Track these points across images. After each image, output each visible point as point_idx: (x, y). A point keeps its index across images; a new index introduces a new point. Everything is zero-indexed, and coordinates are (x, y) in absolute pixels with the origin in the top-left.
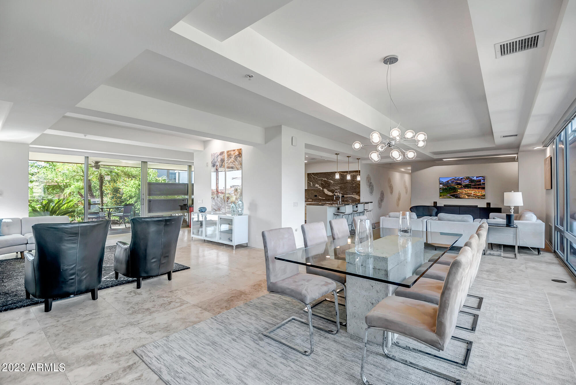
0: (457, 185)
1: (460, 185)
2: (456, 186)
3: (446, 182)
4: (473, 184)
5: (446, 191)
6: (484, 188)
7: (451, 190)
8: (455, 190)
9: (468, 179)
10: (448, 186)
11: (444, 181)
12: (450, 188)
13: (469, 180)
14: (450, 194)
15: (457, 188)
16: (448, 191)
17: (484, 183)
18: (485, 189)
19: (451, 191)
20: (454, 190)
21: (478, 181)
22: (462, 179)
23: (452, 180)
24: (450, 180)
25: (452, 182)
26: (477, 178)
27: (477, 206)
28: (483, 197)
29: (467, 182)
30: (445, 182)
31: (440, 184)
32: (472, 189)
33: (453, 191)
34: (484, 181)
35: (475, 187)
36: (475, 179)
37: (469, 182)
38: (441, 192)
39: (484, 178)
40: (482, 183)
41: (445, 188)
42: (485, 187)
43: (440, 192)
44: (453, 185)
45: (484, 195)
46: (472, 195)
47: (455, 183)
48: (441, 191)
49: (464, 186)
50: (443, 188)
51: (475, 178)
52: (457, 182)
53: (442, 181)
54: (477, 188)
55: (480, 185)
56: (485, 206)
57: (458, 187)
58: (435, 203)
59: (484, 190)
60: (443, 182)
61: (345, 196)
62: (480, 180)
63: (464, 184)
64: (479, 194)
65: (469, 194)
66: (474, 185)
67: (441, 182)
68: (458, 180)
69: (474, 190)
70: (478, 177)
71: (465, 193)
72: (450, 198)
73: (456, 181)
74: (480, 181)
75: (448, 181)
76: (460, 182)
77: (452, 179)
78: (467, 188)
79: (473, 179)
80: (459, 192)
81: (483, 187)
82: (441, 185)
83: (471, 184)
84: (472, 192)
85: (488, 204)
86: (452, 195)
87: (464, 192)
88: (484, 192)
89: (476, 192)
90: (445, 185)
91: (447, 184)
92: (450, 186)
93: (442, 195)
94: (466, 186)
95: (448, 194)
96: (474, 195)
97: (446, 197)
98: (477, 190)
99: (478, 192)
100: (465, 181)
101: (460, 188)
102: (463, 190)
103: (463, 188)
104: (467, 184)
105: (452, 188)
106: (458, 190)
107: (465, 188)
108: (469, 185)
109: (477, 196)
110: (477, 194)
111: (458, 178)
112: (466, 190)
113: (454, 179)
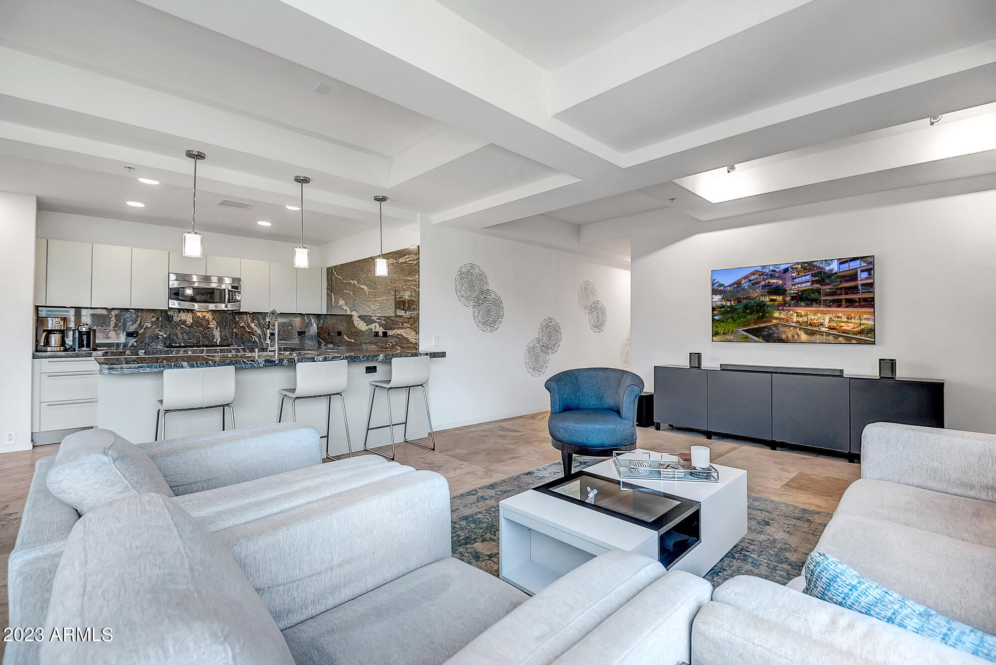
0: (770, 293)
1: (779, 295)
2: (767, 299)
3: (733, 284)
4: (827, 288)
5: (733, 318)
6: (869, 303)
7: (751, 313)
8: (761, 310)
9: (810, 270)
10: (739, 301)
11: (727, 281)
12: (746, 307)
13: (813, 275)
14: (745, 326)
15: (769, 306)
16: (740, 318)
17: (871, 285)
18: (873, 306)
19: (749, 317)
20: (758, 312)
21: (844, 276)
22: (786, 270)
23: (753, 277)
24: (745, 278)
25: (753, 284)
26: (841, 263)
27: (842, 371)
28: (867, 336)
29: (804, 283)
30: (730, 286)
31: (715, 292)
32: (822, 309)
33: (755, 316)
34: (870, 274)
35: (834, 301)
36: (836, 270)
37: (813, 282)
38: (718, 321)
39: (872, 263)
40: (862, 285)
41: (731, 306)
42: (873, 298)
43: (713, 320)
44: (756, 293)
45: (872, 331)
46: (823, 329)
47: (764, 287)
48: (716, 318)
49: (793, 298)
50: (723, 307)
51: (834, 267)
52: (769, 285)
53: (721, 282)
54: (844, 303)
55: (854, 289)
56: (873, 372)
57: (772, 300)
59: (872, 310)
60: (721, 285)
61: (390, 333)
62: (852, 272)
63: (792, 289)
65: (811, 325)
66: (833, 294)
67: (715, 287)
68: (772, 276)
69: (828, 312)
70: (846, 262)
71: (798, 322)
72: (746, 340)
73: (765, 280)
74: (854, 277)
75: (738, 283)
76: (781, 282)
77: (754, 274)
78: (808, 306)
79: (827, 268)
80: (777, 318)
81: (865, 300)
82: (717, 298)
83: (818, 291)
84: (823, 317)
85: (889, 365)
87: (795, 320)
88: (868, 319)
89: (839, 317)
90: (731, 297)
91: (734, 292)
92: (745, 298)
93: (719, 330)
94: (800, 296)
95: (740, 327)
96: (830, 329)
97: (732, 337)
98: (842, 313)
99: (848, 318)
100: (796, 278)
101: (779, 305)
102: (789, 311)
103: (790, 306)
104: (805, 291)
105: (753, 306)
106: (773, 312)
107: (797, 306)
108: (813, 293)
109: (843, 332)
110: (842, 324)
111: (773, 271)
112: (801, 310)
113: (760, 275)
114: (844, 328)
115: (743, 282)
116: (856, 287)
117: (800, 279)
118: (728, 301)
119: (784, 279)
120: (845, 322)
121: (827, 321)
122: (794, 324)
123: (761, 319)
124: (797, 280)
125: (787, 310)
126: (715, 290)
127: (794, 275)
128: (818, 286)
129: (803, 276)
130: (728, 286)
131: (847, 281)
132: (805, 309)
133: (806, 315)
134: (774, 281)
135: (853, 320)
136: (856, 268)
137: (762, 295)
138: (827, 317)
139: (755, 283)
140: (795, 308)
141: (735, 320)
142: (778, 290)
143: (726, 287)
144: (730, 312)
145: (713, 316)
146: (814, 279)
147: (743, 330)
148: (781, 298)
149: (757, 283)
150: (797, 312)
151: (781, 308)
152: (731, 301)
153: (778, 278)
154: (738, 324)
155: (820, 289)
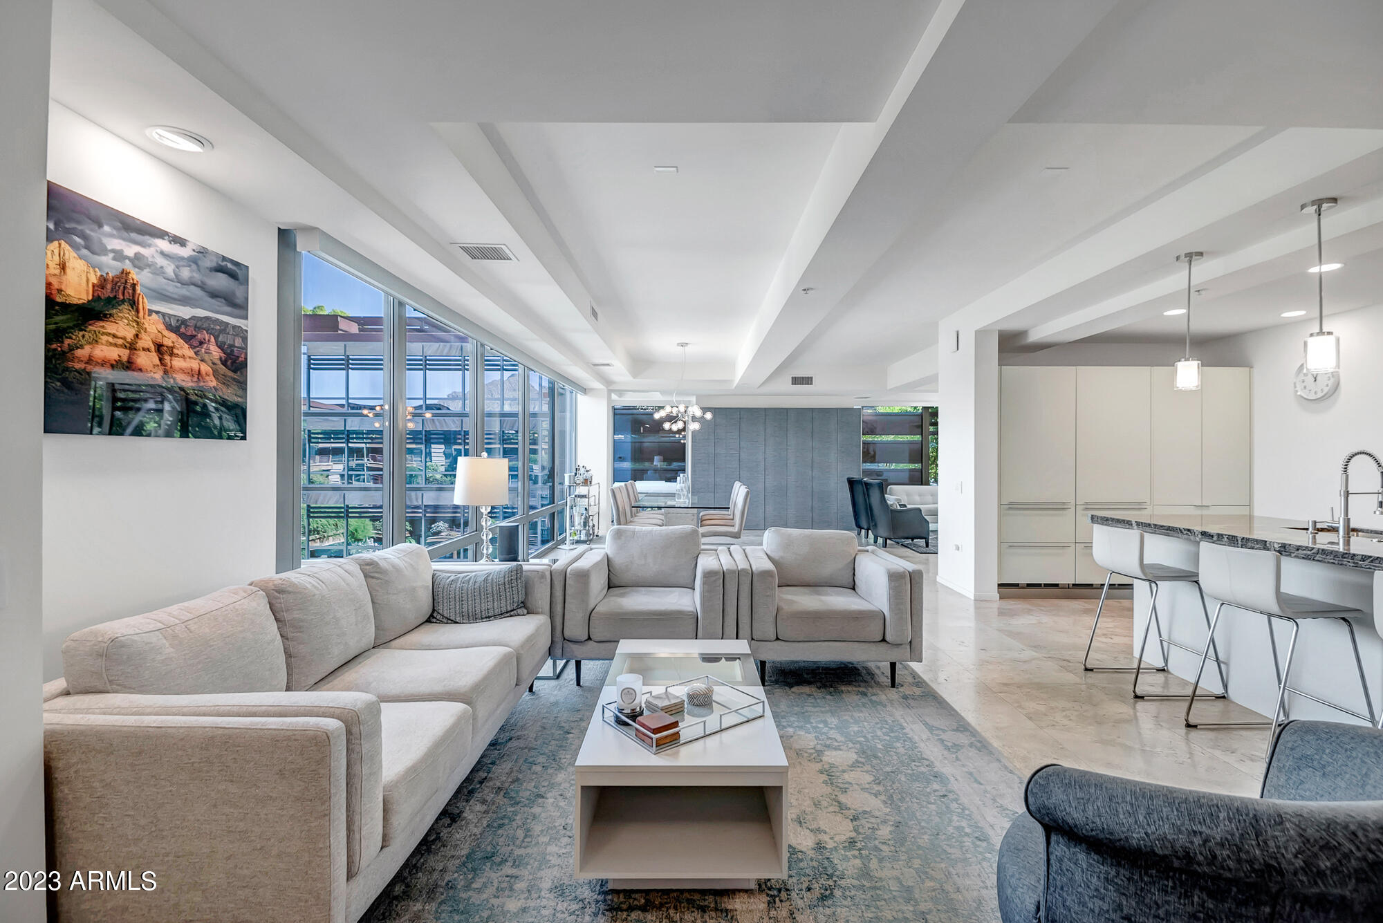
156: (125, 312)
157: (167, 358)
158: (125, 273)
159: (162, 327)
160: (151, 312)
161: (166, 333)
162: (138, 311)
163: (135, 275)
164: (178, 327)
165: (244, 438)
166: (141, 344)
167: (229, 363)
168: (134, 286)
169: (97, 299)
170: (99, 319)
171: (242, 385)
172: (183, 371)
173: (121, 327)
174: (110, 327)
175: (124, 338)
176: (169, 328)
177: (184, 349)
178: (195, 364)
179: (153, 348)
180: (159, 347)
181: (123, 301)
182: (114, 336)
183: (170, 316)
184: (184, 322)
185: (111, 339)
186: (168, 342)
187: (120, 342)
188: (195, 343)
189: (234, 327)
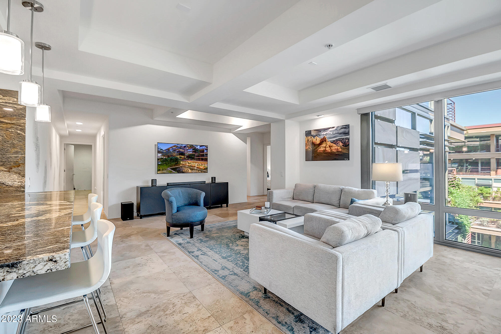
0: (180, 154)
1: (183, 155)
2: (178, 157)
4: (196, 154)
5: (166, 163)
6: (206, 160)
7: (173, 162)
8: (176, 161)
9: (192, 147)
10: (168, 157)
11: (164, 148)
12: (171, 159)
13: (193, 149)
14: (171, 167)
15: (179, 159)
16: (168, 163)
17: (207, 154)
18: (207, 161)
19: (172, 163)
20: (175, 161)
21: (201, 151)
22: (185, 147)
23: (174, 148)
24: (171, 147)
25: (174, 150)
26: (200, 146)
27: (205, 182)
29: (190, 152)
30: (165, 150)
31: (159, 152)
32: (195, 161)
33: (174, 163)
34: (207, 151)
35: (198, 159)
36: (199, 149)
37: (193, 152)
38: (160, 164)
39: (207, 148)
40: (205, 154)
41: (165, 158)
42: (207, 158)
43: (158, 164)
44: (175, 154)
45: (206, 169)
46: (195, 168)
47: (178, 152)
48: (159, 163)
49: (187, 157)
50: (162, 159)
51: (198, 147)
52: (179, 151)
53: (162, 148)
54: (201, 160)
55: (203, 155)
56: (210, 181)
57: (180, 157)
58: (154, 181)
59: (207, 162)
60: (162, 150)
62: (203, 150)
63: (187, 154)
64: (202, 167)
65: (192, 167)
66: (198, 156)
68: (181, 148)
69: (197, 162)
71: (188, 166)
72: (171, 173)
73: (178, 149)
74: (203, 152)
75: (168, 149)
76: (183, 151)
77: (174, 146)
79: (197, 148)
80: (182, 164)
81: (206, 159)
82: (160, 155)
83: (194, 155)
84: (195, 164)
85: (213, 179)
86: (175, 169)
87: (187, 165)
88: (206, 165)
89: (199, 164)
90: (166, 155)
91: (167, 153)
92: (171, 156)
93: (160, 168)
94: (189, 156)
95: (169, 167)
96: (197, 168)
97: (166, 171)
98: (200, 162)
99: (202, 164)
100: (188, 150)
101: (182, 159)
102: (186, 161)
103: (186, 160)
104: (191, 154)
105: (174, 159)
106: (180, 162)
107: (188, 160)
108: (193, 155)
109: (200, 169)
110: (200, 166)
111: (181, 146)
112: (189, 161)
113: (176, 147)
114: (201, 168)
115: (170, 149)
116: (204, 155)
117: (189, 150)
118: (164, 156)
119: (184, 150)
120: (201, 166)
121: (196, 165)
122: (187, 166)
123: (176, 164)
124: (188, 151)
125: (185, 161)
126: (159, 151)
127: (187, 148)
128: (194, 153)
129: (190, 149)
130: (164, 150)
131: (202, 152)
132: (190, 161)
133: (191, 163)
134: (181, 150)
135: (203, 165)
136: (204, 149)
137: (177, 155)
138: (196, 164)
139: (175, 150)
140: (188, 161)
141: (167, 165)
142: (182, 154)
143: (163, 150)
144: (165, 161)
145: (158, 163)
146: (193, 151)
147: (170, 169)
148: (183, 157)
149: (176, 150)
150: (188, 162)
151: (183, 160)
152: (165, 156)
153: (182, 149)
154: (168, 166)
155: (195, 154)
156: (324, 142)
157: (331, 148)
158: (324, 137)
159: (330, 143)
160: (328, 141)
161: (331, 144)
162: (326, 142)
163: (326, 137)
164: (333, 142)
165: (349, 160)
166: (327, 147)
167: (344, 145)
168: (325, 138)
169: (320, 142)
170: (321, 145)
171: (348, 149)
172: (334, 149)
173: (324, 145)
174: (322, 145)
175: (324, 146)
176: (331, 143)
177: (334, 145)
178: (336, 148)
179: (329, 147)
180: (330, 146)
181: (324, 141)
182: (323, 147)
183: (331, 141)
184: (334, 141)
185: (322, 147)
186: (331, 145)
187: (324, 147)
188: (336, 144)
189: (345, 138)
